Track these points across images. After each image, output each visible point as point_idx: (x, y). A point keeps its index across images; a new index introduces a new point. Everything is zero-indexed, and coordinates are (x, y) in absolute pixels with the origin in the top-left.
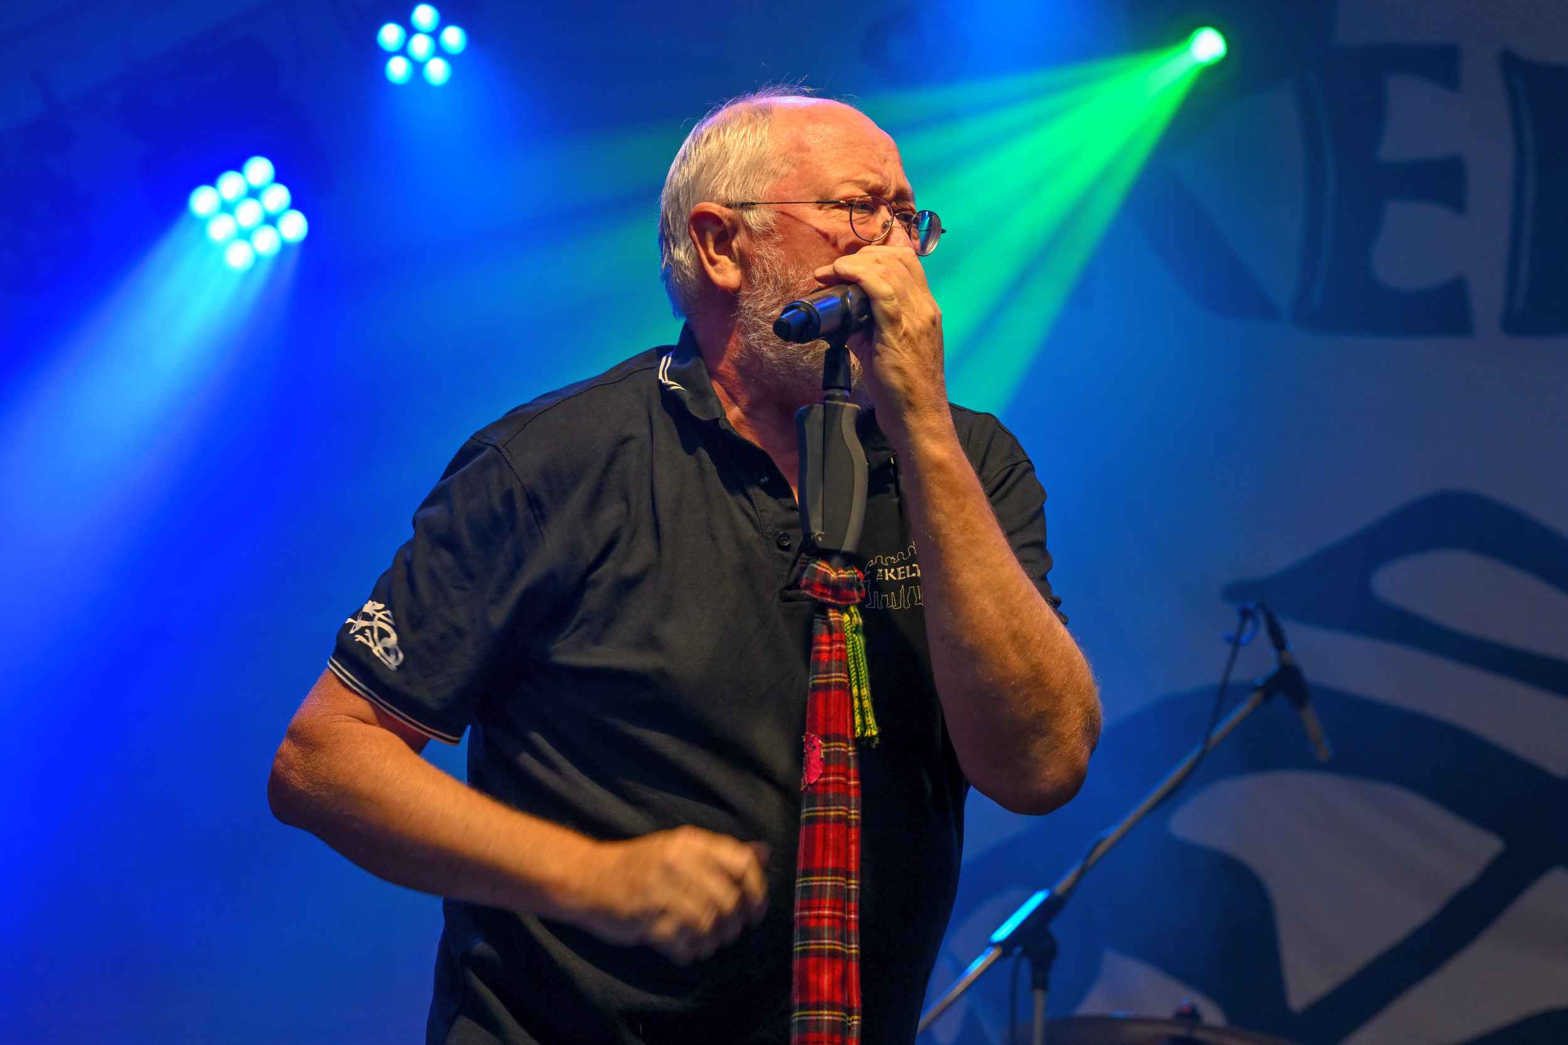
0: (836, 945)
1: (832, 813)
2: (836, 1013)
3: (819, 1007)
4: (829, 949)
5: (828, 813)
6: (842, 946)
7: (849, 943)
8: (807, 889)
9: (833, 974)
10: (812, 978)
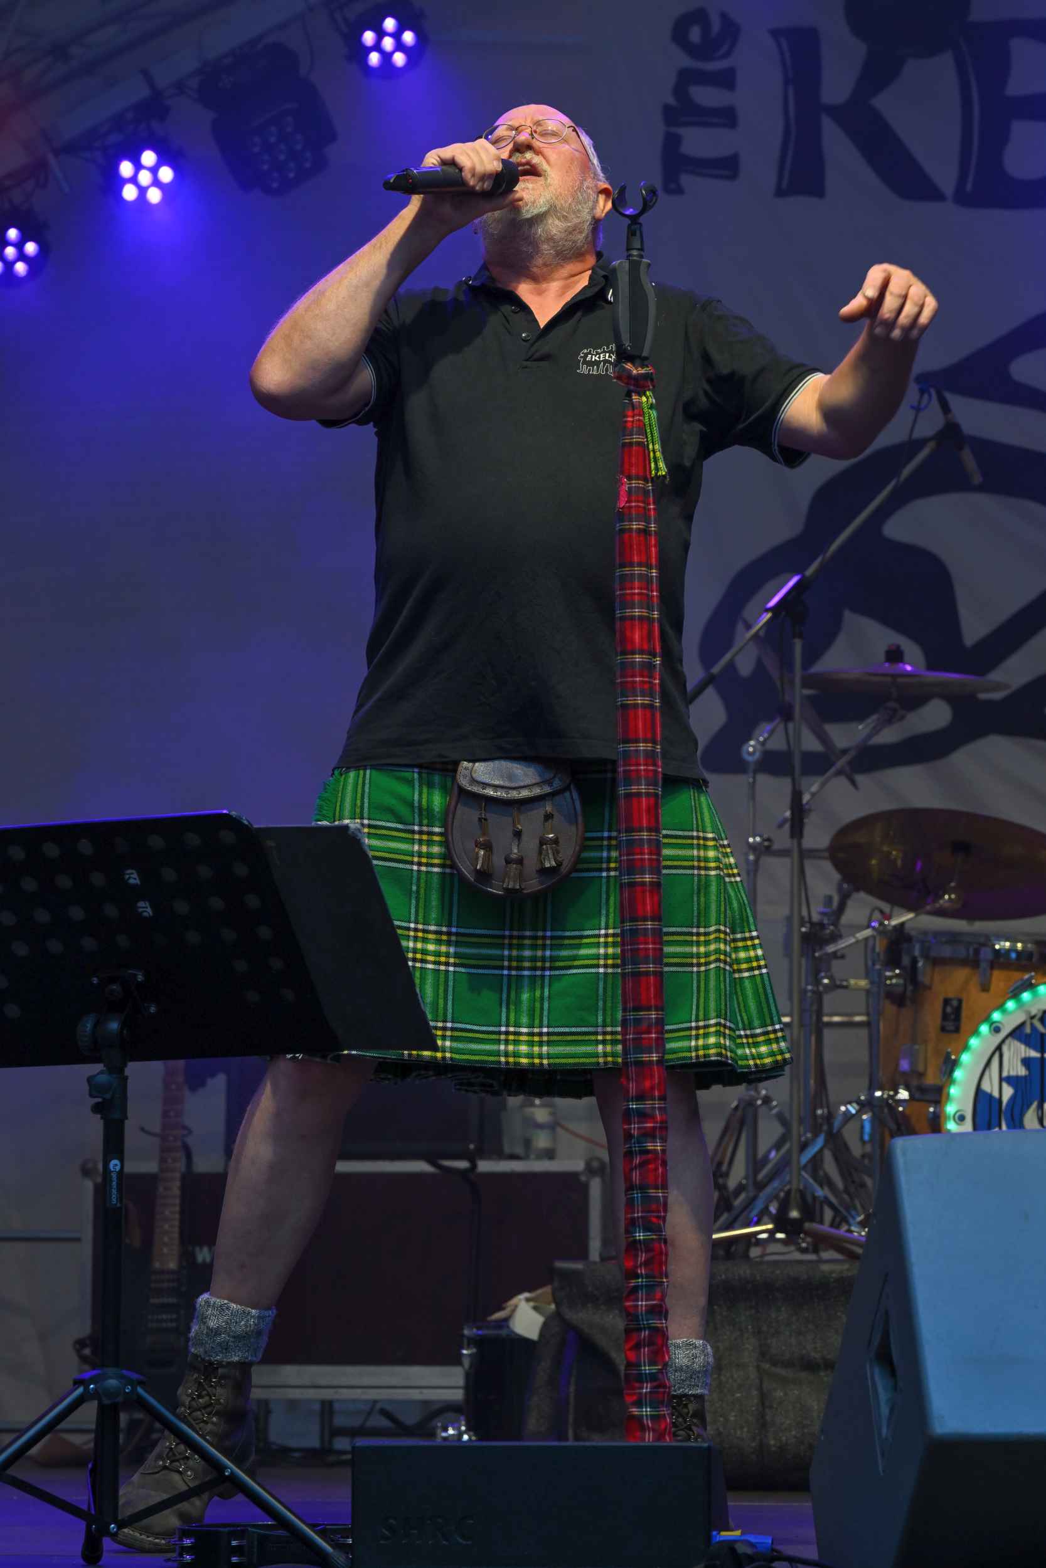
0: (643, 612)
1: (635, 527)
2: (644, 656)
3: (633, 653)
4: (638, 615)
5: (632, 526)
6: (648, 613)
7: (653, 611)
8: (623, 577)
9: (642, 631)
10: (628, 634)
